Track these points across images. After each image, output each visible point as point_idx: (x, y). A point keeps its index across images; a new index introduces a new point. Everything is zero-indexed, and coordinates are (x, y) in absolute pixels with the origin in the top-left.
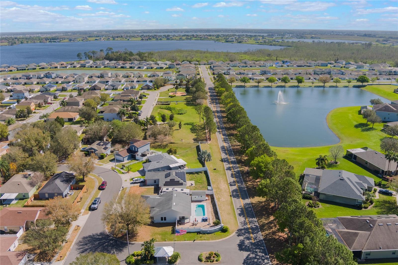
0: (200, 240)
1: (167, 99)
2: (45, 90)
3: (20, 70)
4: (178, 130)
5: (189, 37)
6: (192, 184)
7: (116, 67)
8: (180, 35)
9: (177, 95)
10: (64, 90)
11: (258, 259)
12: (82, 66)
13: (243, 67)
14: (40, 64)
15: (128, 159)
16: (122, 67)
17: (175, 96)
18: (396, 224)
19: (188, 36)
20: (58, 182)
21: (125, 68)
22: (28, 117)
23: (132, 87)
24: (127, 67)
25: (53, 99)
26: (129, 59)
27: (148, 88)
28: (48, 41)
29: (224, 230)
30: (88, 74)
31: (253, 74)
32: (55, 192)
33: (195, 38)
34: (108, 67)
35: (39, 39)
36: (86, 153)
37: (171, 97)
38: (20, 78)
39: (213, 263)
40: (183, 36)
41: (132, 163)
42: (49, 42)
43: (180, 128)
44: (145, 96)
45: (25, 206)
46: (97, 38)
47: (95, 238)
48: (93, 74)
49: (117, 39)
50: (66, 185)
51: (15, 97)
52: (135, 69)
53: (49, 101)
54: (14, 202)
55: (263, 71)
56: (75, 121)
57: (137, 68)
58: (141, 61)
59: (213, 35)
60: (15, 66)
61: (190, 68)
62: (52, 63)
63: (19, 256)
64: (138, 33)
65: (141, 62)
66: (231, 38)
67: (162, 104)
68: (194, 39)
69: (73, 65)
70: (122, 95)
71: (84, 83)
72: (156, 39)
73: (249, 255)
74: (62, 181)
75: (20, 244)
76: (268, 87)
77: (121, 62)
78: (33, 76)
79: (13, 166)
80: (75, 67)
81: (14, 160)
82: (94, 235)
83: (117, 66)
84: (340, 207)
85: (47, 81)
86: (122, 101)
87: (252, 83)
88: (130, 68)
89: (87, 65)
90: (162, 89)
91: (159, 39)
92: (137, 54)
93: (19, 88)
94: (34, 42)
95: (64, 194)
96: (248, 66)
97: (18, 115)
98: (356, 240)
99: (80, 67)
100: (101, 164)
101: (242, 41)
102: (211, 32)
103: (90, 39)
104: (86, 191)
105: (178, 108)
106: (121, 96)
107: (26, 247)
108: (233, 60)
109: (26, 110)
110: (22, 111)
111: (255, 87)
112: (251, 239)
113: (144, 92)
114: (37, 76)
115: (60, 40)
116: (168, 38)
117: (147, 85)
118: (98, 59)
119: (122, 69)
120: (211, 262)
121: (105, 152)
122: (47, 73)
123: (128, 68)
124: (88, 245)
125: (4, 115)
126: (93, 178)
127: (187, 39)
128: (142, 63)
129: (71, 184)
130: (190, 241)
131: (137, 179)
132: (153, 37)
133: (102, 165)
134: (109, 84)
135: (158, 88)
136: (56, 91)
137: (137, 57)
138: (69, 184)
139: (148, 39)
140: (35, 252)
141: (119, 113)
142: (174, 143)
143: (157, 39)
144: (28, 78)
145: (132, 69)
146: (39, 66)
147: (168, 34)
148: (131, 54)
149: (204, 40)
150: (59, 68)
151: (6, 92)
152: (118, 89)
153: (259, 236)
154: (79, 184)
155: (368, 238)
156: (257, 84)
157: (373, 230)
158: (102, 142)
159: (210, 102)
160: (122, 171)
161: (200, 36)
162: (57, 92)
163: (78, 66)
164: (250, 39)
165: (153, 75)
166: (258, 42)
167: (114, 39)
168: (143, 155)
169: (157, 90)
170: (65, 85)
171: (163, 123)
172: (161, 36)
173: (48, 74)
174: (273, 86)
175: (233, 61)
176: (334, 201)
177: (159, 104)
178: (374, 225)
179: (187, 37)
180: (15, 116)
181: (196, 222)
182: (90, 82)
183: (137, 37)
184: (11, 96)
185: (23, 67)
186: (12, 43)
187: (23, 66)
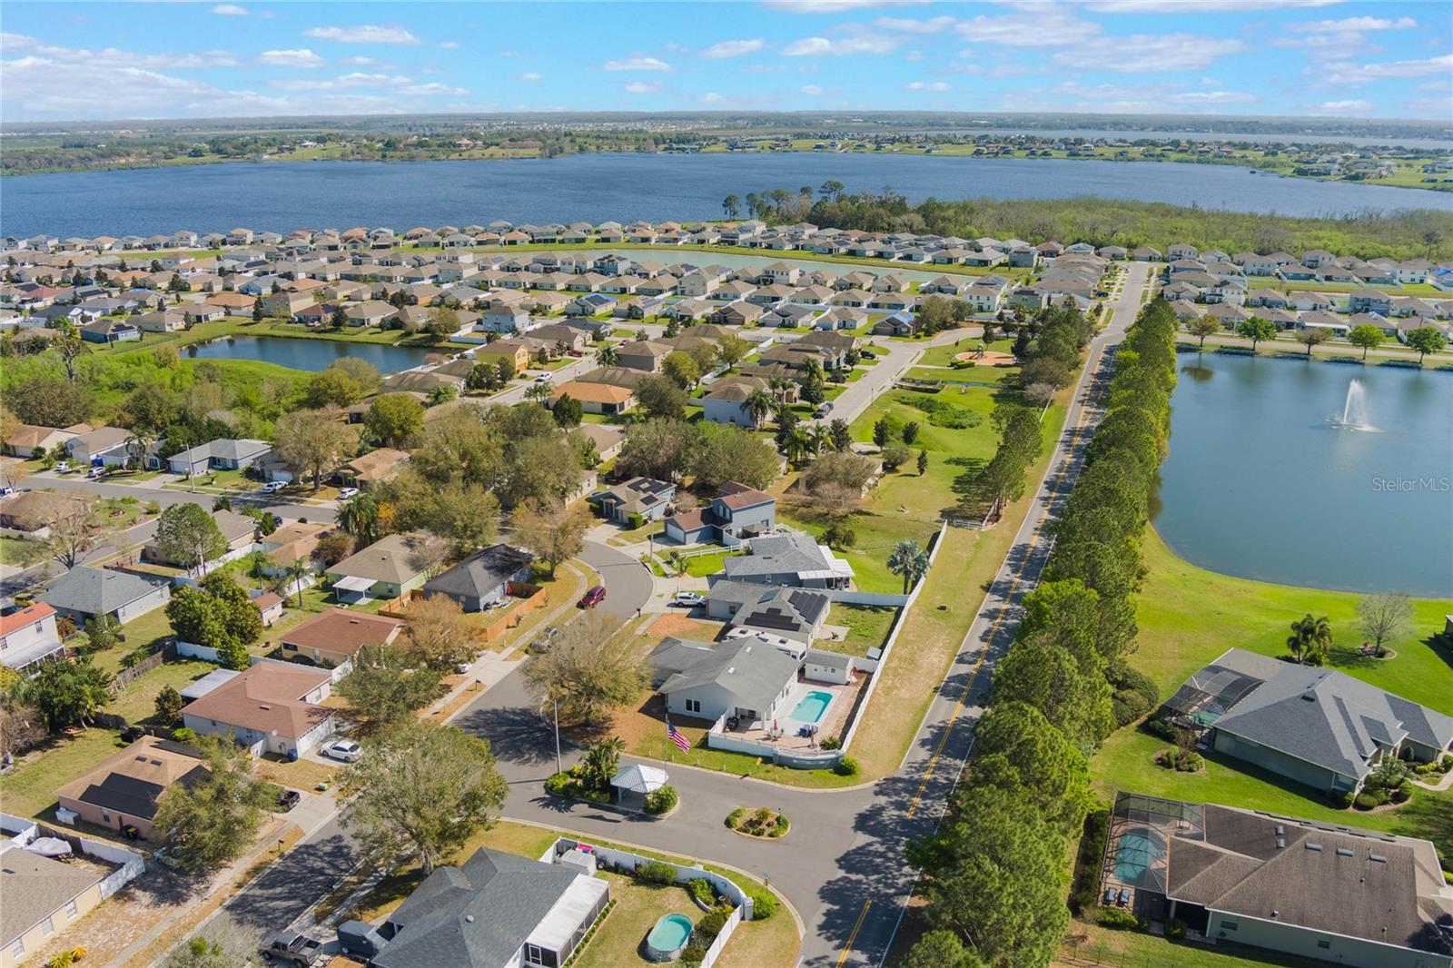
0: (760, 778)
1: (940, 373)
2: (581, 312)
3: (539, 241)
4: (914, 476)
5: (1158, 151)
6: (835, 637)
7: (830, 251)
8: (1124, 141)
9: (977, 363)
10: (633, 314)
11: (889, 860)
12: (726, 241)
13: (1296, 277)
14: (602, 227)
15: (699, 541)
16: (852, 253)
17: (972, 365)
18: (1373, 857)
19: (1154, 144)
20: (477, 569)
21: (862, 254)
22: (502, 387)
23: (844, 322)
24: (867, 253)
25: (589, 343)
26: (889, 224)
27: (896, 329)
28: (662, 146)
29: (843, 769)
30: (728, 270)
31: (1315, 309)
32: (460, 591)
33: (1181, 156)
34: (808, 247)
35: (637, 140)
36: (594, 505)
37: (957, 366)
38: (527, 269)
39: (760, 837)
40: (1135, 144)
41: (702, 552)
42: (666, 149)
43: (922, 471)
44: (873, 357)
45: (381, 613)
46: (822, 143)
47: (503, 718)
48: (744, 270)
49: (889, 147)
50: (493, 579)
51: (489, 325)
52: (891, 260)
53: (577, 346)
54: (364, 601)
55: (1357, 300)
56: (620, 413)
57: (900, 259)
58: (923, 232)
59: (1257, 146)
60: (527, 227)
61: (1084, 268)
62: (638, 226)
63: (315, 714)
64: (978, 125)
65: (923, 237)
66: (1326, 157)
67: (914, 389)
68: (1174, 156)
69: (699, 236)
70: (793, 346)
71: (702, 298)
72: (1028, 152)
73: (871, 844)
74: (487, 568)
75: (333, 696)
76: (1345, 362)
77: (855, 235)
78: (564, 263)
79: (387, 512)
80: (702, 242)
81: (394, 498)
82: (504, 711)
83: (835, 246)
84: (1268, 786)
85: (596, 282)
86: (782, 367)
87: (1287, 342)
88: (876, 257)
89: (742, 237)
90: (944, 339)
91: (1040, 152)
92: (919, 209)
93: (511, 298)
94: (620, 150)
95: (481, 601)
96: (1317, 277)
97: (474, 378)
98: (1202, 873)
99: (719, 243)
100: (621, 541)
101: (1364, 174)
102: (1261, 133)
103: (797, 144)
104: (543, 604)
105: (959, 408)
106: (790, 350)
107: (342, 703)
108: (1272, 249)
109: (498, 366)
110: (483, 370)
111: (1293, 358)
112: (907, 810)
113: (871, 344)
114: (574, 263)
115: (701, 145)
116: (1074, 149)
117: (892, 321)
118: (787, 220)
119: (849, 259)
120: (753, 834)
121: (643, 511)
122: (605, 258)
123: (868, 257)
124: (480, 729)
125: (435, 375)
126: (579, 573)
127: (1148, 156)
128: (926, 239)
129: (512, 579)
130: (734, 776)
131: (687, 594)
132: (1021, 143)
133: (623, 545)
134: (778, 307)
135: (929, 334)
136: (611, 316)
137: (918, 220)
138: (504, 577)
139: (997, 153)
140: (358, 718)
141: (747, 403)
142: (868, 514)
143: (1033, 153)
144: (549, 268)
145: (880, 261)
146: (598, 232)
147: (1078, 137)
148: (899, 207)
149: (1214, 163)
150: (653, 242)
151: (470, 309)
152: (799, 325)
153: (937, 807)
154: (535, 583)
155: (1247, 876)
156: (1303, 348)
157: (1277, 857)
158: (646, 481)
159: (1082, 398)
160: (667, 569)
161: (1204, 145)
162: (611, 320)
163: (712, 241)
164: (1407, 166)
165: (936, 285)
166: (1434, 181)
167: (879, 148)
168: (746, 534)
169: (923, 338)
170: (639, 302)
171: (878, 449)
172: (1052, 142)
173: (606, 261)
174: (1367, 361)
175: (1269, 253)
176: (1262, 764)
177: (901, 387)
178: (1288, 844)
179: (1151, 147)
180: (463, 383)
181: (777, 733)
182: (721, 296)
183: (961, 141)
184: (479, 322)
185: (548, 234)
186: (551, 151)
187: (550, 229)
